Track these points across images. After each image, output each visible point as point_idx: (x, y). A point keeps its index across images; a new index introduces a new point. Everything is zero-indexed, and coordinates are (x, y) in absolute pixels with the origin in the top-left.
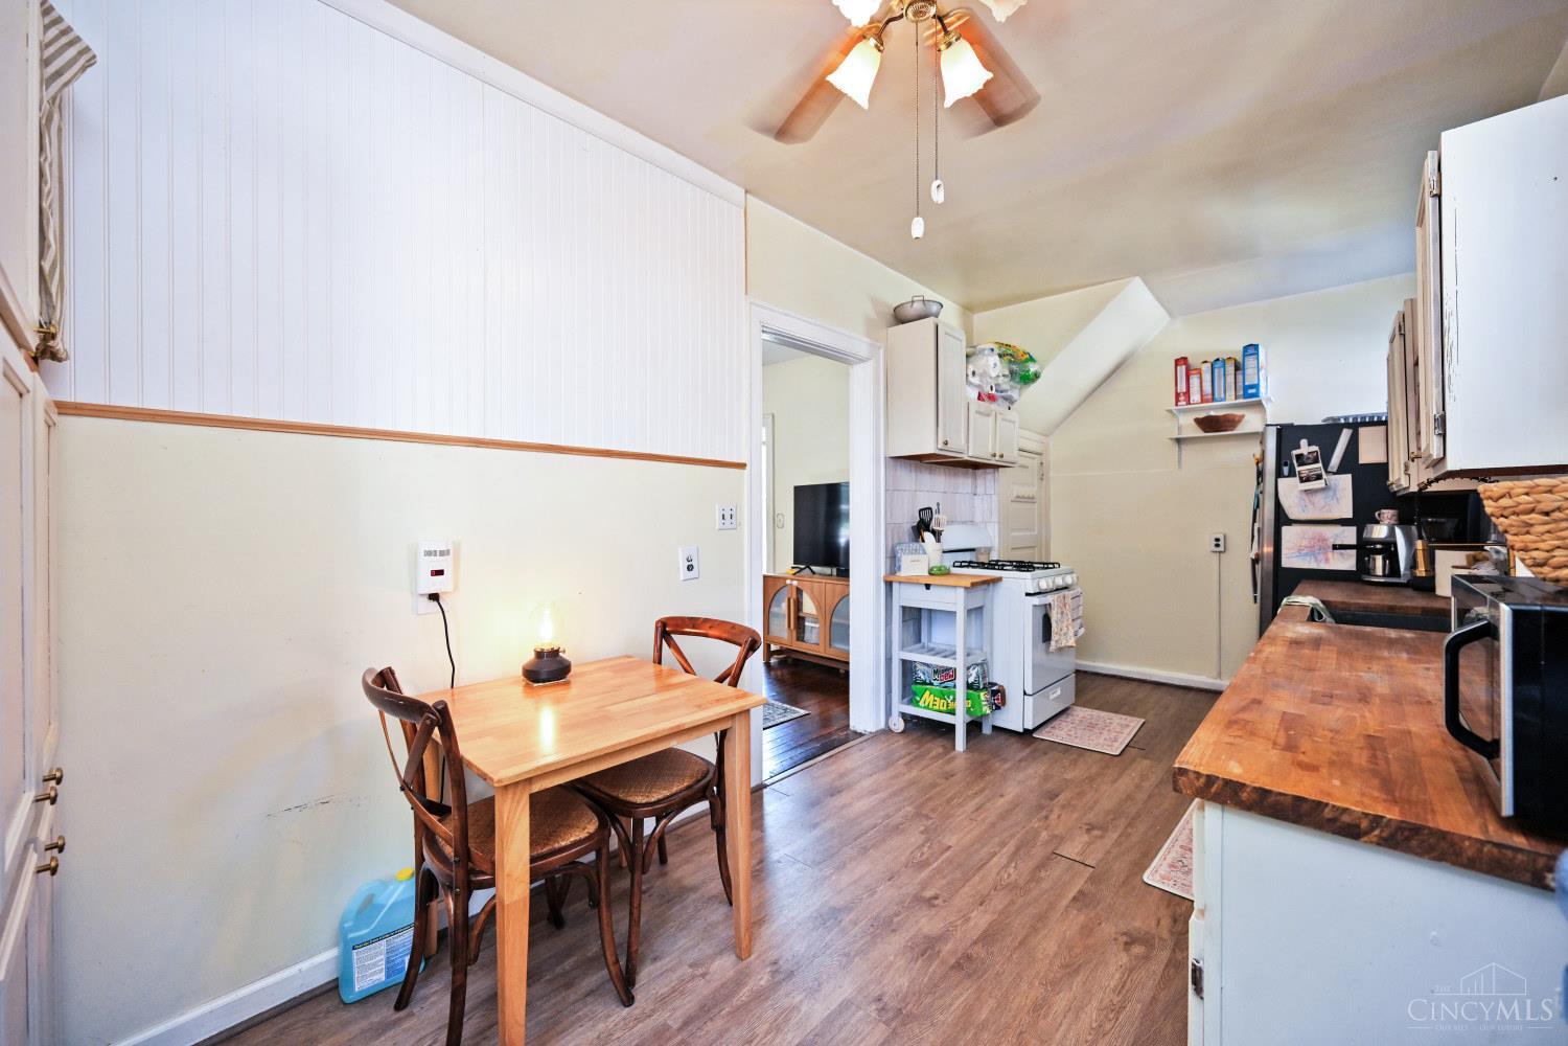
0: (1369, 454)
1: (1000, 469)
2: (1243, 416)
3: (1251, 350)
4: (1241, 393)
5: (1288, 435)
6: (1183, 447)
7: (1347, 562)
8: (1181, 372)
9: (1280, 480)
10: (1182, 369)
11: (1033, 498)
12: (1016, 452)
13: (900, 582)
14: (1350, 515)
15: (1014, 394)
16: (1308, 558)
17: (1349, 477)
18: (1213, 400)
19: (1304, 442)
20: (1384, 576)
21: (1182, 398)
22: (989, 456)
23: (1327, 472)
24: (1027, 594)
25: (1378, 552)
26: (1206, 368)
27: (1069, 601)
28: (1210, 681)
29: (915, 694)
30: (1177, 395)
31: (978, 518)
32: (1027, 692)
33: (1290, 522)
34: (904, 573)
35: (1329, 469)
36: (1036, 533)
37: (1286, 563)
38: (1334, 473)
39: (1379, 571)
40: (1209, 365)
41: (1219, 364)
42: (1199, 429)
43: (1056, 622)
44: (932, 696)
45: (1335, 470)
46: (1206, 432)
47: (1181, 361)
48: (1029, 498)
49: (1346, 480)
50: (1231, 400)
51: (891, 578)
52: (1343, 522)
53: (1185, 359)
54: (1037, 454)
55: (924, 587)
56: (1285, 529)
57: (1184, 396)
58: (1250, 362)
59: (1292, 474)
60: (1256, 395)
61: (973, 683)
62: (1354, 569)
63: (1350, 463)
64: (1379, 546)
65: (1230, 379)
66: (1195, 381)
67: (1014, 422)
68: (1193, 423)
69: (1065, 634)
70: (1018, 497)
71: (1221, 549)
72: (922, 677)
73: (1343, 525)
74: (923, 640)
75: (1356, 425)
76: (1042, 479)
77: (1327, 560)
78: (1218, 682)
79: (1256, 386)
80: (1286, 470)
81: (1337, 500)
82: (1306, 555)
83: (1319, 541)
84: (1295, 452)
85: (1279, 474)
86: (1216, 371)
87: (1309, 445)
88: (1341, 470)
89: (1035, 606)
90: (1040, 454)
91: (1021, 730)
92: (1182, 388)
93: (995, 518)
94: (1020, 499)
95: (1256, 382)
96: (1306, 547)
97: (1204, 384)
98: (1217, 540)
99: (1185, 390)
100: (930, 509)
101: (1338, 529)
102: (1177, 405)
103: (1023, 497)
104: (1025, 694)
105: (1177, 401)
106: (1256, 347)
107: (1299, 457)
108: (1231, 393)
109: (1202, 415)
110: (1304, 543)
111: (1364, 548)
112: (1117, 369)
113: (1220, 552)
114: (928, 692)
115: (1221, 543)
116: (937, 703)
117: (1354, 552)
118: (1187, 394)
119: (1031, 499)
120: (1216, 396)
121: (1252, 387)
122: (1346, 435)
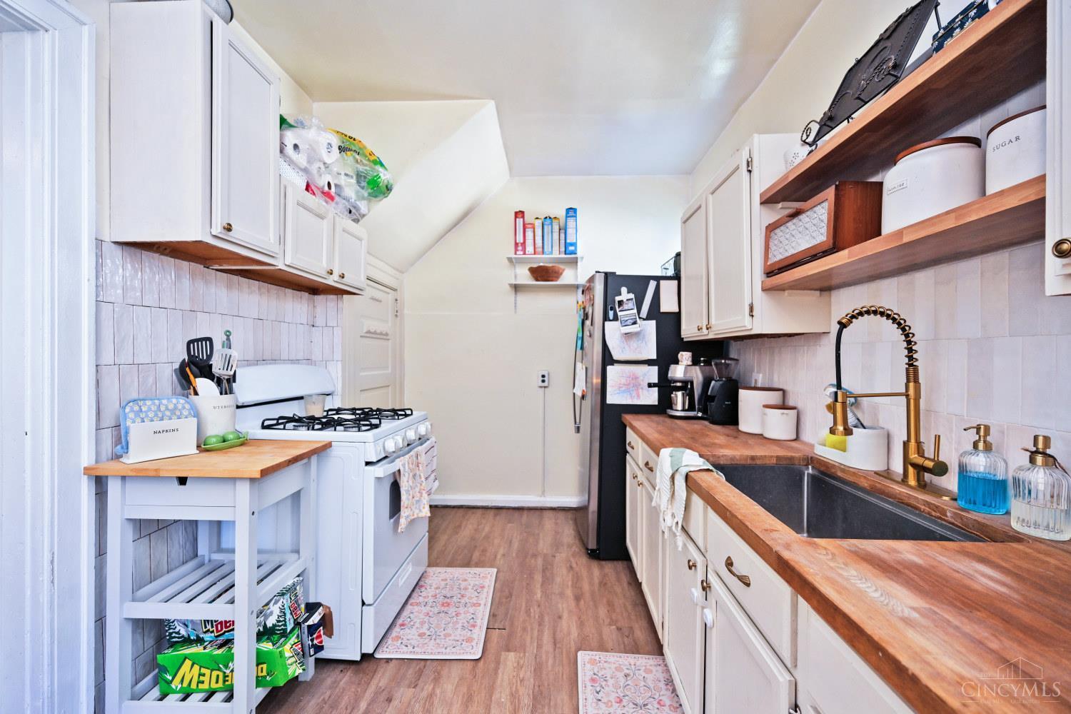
0: (668, 305)
1: (345, 297)
2: (564, 270)
3: (571, 212)
4: (563, 249)
5: (612, 281)
6: (519, 294)
7: (651, 397)
8: (520, 223)
9: (606, 323)
10: (520, 221)
11: (387, 334)
12: (363, 278)
13: (124, 478)
14: (654, 356)
15: (363, 206)
16: (625, 395)
17: (653, 323)
18: (543, 253)
19: (624, 290)
20: (683, 410)
21: (520, 248)
22: (324, 273)
23: (640, 318)
24: (368, 463)
25: (678, 389)
26: (538, 224)
27: (423, 459)
28: (538, 499)
29: (163, 669)
30: (516, 244)
31: (317, 355)
32: (366, 602)
33: (614, 362)
34: (135, 457)
35: (641, 316)
36: (390, 371)
37: (611, 400)
38: (644, 319)
39: (679, 407)
40: (540, 221)
41: (548, 221)
42: (533, 279)
43: (407, 491)
44: (196, 667)
45: (645, 317)
46: (537, 280)
47: (519, 214)
48: (381, 334)
49: (651, 326)
50: (556, 255)
51: (108, 468)
52: (649, 362)
53: (522, 213)
54: (392, 289)
55: (176, 482)
56: (609, 368)
57: (520, 246)
58: (571, 222)
59: (616, 318)
60: (574, 252)
61: (274, 626)
62: (657, 403)
63: (655, 312)
64: (679, 384)
65: (556, 236)
66: (529, 234)
67: (360, 240)
68: (528, 272)
69: (418, 501)
70: (369, 332)
71: (546, 384)
72: (183, 632)
73: (649, 365)
74: (200, 553)
75: (658, 279)
76: (396, 316)
77: (638, 396)
78: (542, 499)
79: (574, 244)
80: (611, 314)
81: (646, 343)
82: (624, 392)
83: (633, 379)
84: (618, 298)
85: (606, 318)
86: (546, 227)
87: (628, 292)
88: (649, 318)
89: (378, 479)
90: (395, 290)
91: (358, 658)
92: (520, 239)
93: (338, 356)
94: (371, 334)
95: (575, 241)
96: (624, 385)
97: (536, 238)
98: (543, 376)
99: (522, 241)
100: (210, 339)
101: (645, 368)
102: (516, 254)
103: (375, 333)
104: (363, 603)
105: (516, 250)
106: (574, 210)
107: (620, 303)
108: (556, 248)
109: (535, 265)
110: (623, 381)
111: (665, 386)
112: (465, 215)
113: (545, 387)
114: (188, 663)
115: (546, 379)
116: (206, 679)
117: (656, 389)
118: (524, 244)
119: (383, 336)
120: (546, 250)
121: (572, 244)
122: (653, 284)
